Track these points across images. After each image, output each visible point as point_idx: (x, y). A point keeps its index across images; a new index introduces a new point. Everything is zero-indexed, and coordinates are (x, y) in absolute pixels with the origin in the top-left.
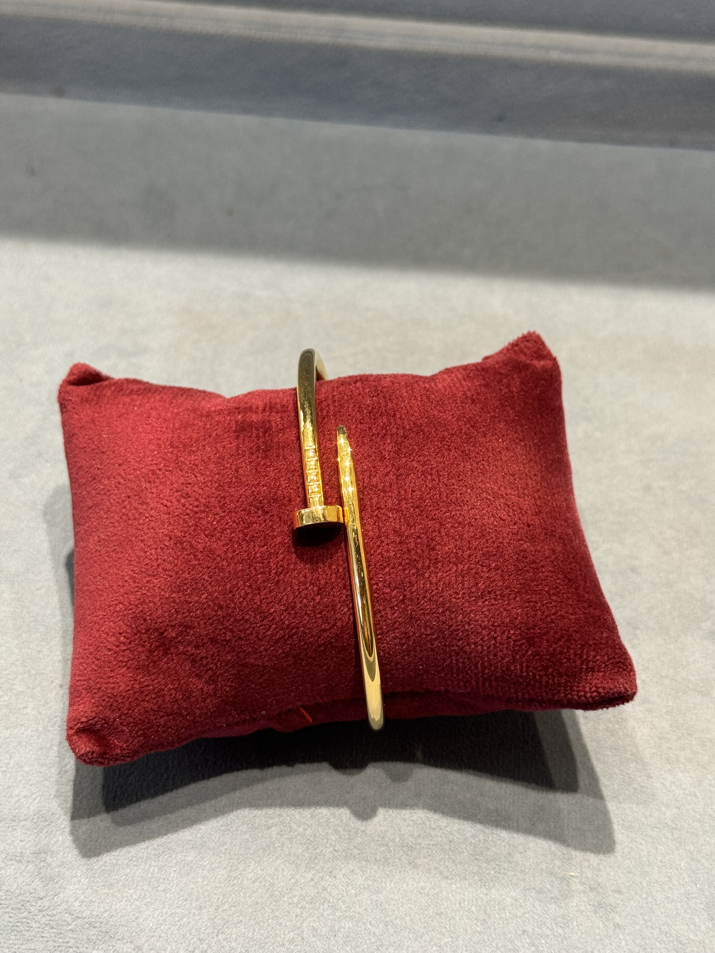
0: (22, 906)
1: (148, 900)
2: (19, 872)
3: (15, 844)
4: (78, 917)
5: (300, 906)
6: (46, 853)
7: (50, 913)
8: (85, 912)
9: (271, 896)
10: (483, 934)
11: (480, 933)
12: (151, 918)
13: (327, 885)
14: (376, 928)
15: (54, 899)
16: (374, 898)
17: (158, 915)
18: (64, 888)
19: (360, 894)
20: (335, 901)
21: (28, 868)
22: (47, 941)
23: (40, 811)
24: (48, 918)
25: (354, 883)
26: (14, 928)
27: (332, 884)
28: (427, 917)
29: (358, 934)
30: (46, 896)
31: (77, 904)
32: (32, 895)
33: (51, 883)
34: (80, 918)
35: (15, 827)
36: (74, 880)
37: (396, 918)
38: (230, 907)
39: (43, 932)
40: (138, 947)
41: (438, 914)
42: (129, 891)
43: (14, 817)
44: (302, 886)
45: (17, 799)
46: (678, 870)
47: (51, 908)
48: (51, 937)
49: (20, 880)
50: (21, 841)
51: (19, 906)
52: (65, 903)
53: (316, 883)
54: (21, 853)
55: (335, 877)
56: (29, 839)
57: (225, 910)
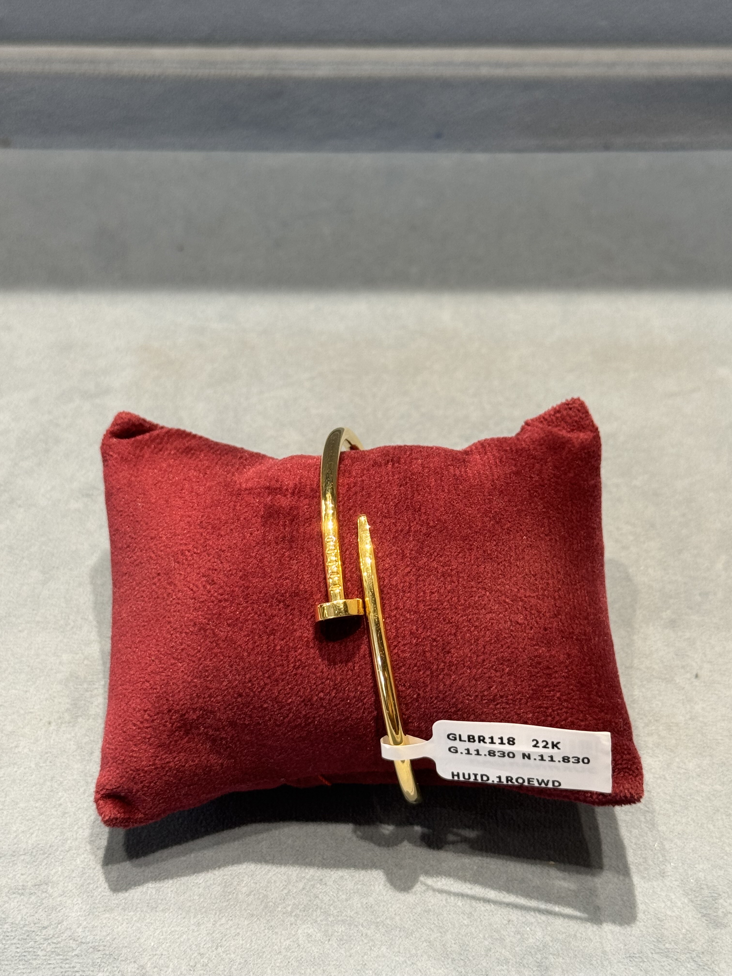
0: (28, 936)
1: (148, 921)
2: (22, 904)
3: (17, 878)
4: (82, 942)
5: (294, 914)
6: (46, 884)
7: (55, 941)
8: (88, 937)
9: (266, 907)
10: (470, 927)
11: (467, 926)
12: (152, 938)
13: (318, 892)
14: (368, 929)
15: (57, 927)
16: (365, 901)
17: (159, 934)
18: (66, 916)
19: (350, 898)
20: (327, 907)
21: (31, 900)
22: (54, 968)
23: (39, 844)
24: (54, 946)
25: (344, 888)
26: (21, 958)
27: (323, 891)
28: (416, 915)
29: (350, 937)
30: (51, 924)
31: (81, 930)
32: (36, 925)
33: (54, 912)
34: (84, 943)
35: (15, 862)
36: (76, 907)
37: (386, 918)
38: (227, 921)
39: (49, 960)
40: (141, 966)
41: (426, 912)
42: (129, 914)
43: (14, 852)
44: (294, 895)
45: (15, 834)
46: (652, 850)
47: (56, 936)
48: (58, 963)
49: (24, 911)
50: (22, 875)
51: (25, 937)
52: (68, 930)
53: (308, 892)
54: (23, 886)
55: (326, 884)
56: (30, 872)
57: (222, 924)
